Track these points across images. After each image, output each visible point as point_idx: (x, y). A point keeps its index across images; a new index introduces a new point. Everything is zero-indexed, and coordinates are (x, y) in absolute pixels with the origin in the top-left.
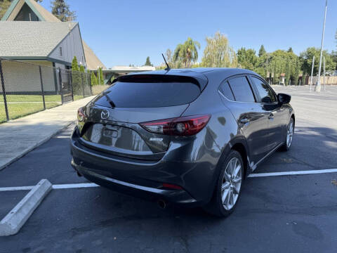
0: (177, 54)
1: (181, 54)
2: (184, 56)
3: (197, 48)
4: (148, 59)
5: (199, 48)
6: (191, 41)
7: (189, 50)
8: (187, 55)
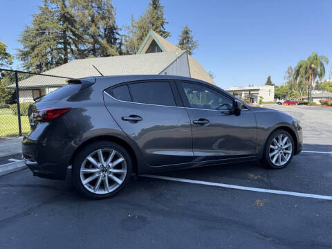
0: (298, 72)
1: (302, 71)
2: (306, 73)
3: (324, 63)
4: (269, 78)
5: (327, 63)
6: (316, 56)
7: (313, 66)
8: (311, 71)
